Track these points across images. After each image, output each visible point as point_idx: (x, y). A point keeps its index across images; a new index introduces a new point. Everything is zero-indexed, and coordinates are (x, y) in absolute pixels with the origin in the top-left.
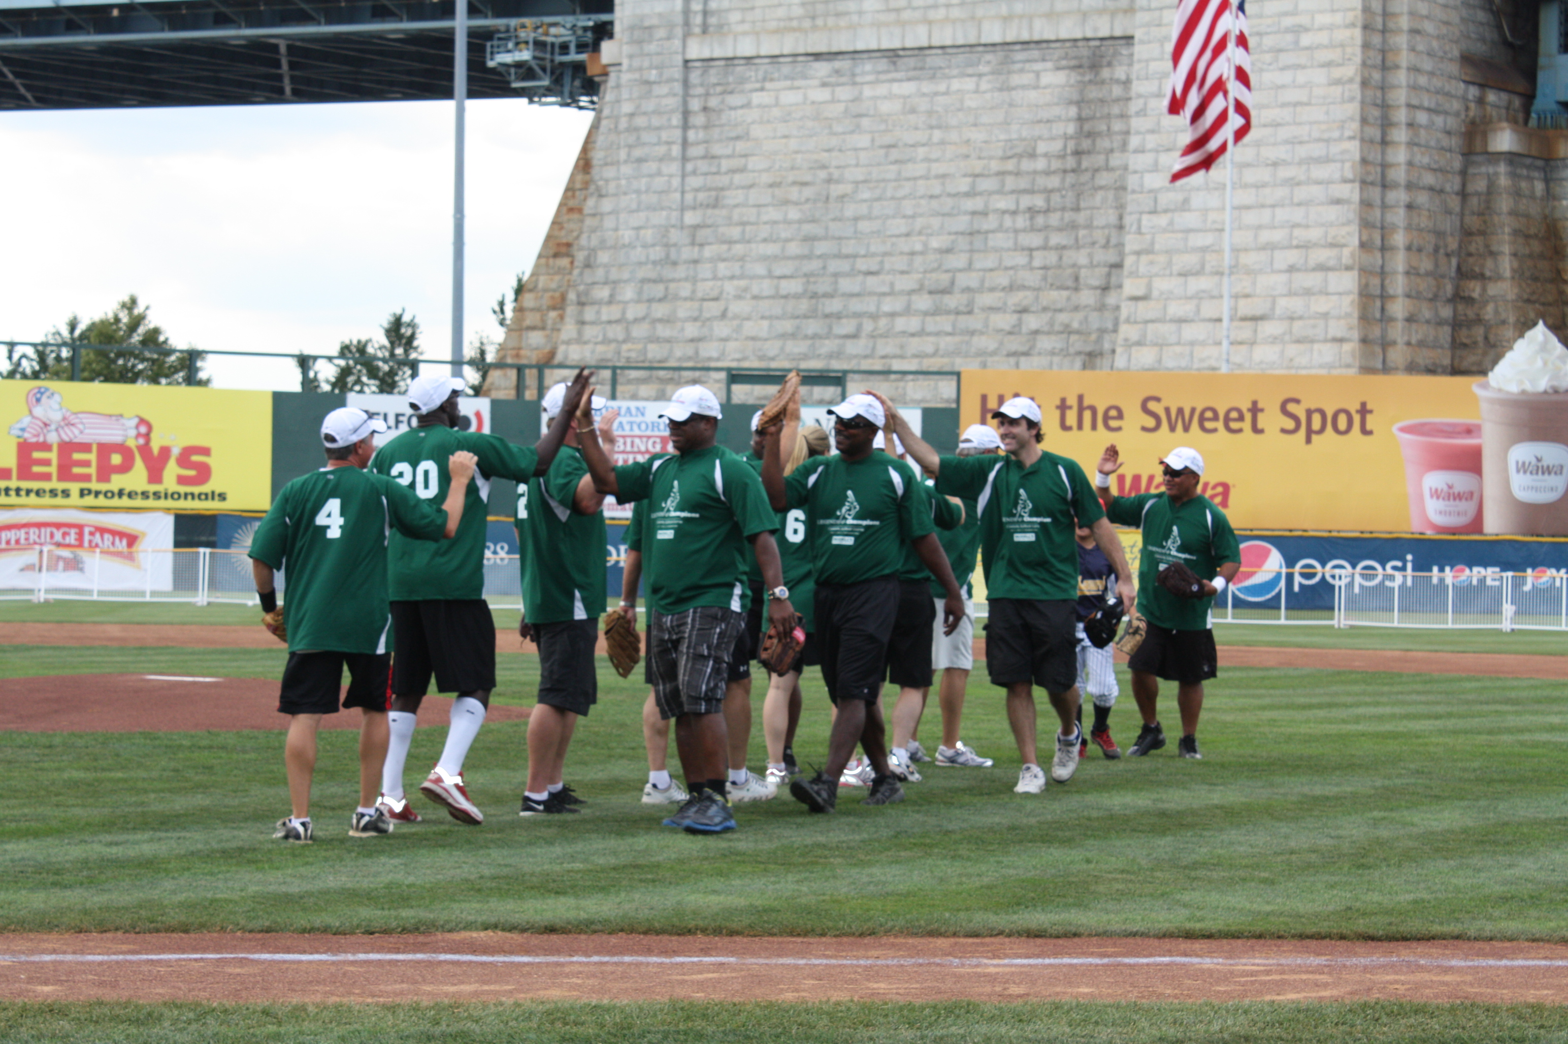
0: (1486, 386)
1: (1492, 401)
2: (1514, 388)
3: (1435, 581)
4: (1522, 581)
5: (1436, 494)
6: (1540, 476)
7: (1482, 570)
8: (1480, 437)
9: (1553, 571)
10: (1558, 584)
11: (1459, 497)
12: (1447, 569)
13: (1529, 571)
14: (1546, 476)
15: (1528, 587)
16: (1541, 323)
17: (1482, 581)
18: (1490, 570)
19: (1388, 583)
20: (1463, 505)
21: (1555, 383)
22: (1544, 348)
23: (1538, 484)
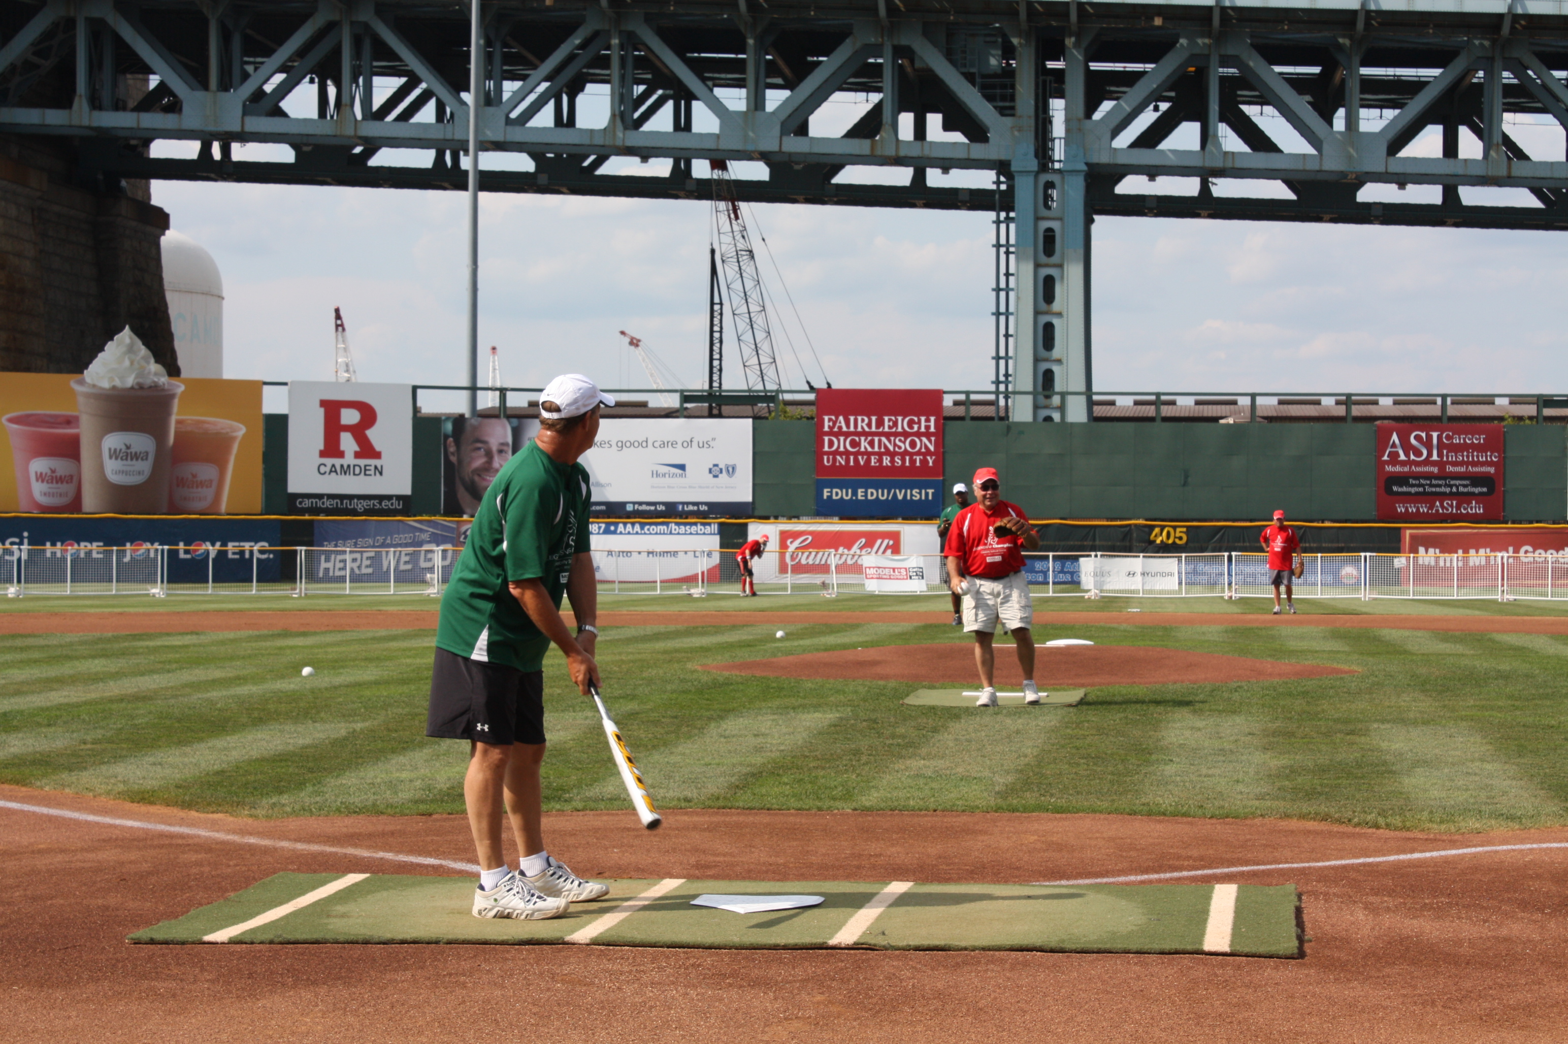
0: (82, 382)
1: (88, 396)
2: (106, 384)
3: (48, 555)
4: (121, 554)
5: (41, 477)
6: (129, 462)
7: (88, 544)
8: (78, 427)
9: (148, 545)
10: (152, 555)
11: (60, 480)
12: (59, 544)
13: (128, 545)
14: (134, 462)
15: (127, 559)
16: (127, 327)
17: (89, 553)
18: (95, 544)
19: (7, 557)
20: (64, 487)
21: (140, 380)
22: (131, 349)
23: (128, 468)
